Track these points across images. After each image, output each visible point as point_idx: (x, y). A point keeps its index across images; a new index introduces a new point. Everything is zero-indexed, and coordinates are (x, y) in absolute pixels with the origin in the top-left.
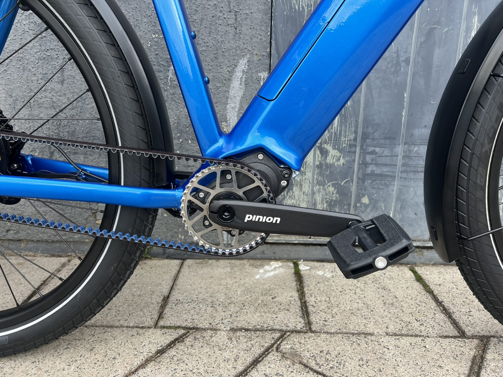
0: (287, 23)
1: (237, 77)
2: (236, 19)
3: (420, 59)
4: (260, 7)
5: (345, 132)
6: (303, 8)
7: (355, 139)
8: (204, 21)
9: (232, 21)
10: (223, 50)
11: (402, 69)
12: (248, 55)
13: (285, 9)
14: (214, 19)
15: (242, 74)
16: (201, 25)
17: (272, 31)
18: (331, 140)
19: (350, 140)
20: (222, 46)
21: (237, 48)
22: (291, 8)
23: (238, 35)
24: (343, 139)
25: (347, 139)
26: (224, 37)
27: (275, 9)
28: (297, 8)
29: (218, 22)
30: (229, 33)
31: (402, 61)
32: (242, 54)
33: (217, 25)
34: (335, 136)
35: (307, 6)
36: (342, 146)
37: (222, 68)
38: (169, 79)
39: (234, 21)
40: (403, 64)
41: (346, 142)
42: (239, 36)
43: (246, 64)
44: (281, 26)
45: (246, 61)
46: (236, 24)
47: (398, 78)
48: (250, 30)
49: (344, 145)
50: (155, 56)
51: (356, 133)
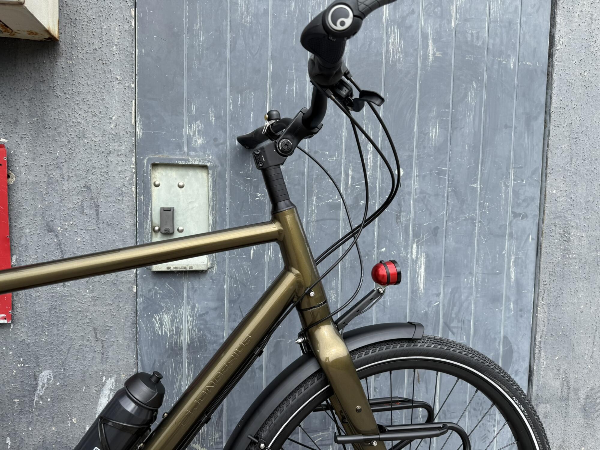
0: (151, 346)
1: (104, 395)
2: (103, 347)
3: (271, 366)
4: (125, 335)
5: (212, 431)
6: (165, 332)
7: (221, 437)
8: (71, 350)
9: (98, 348)
10: (91, 373)
11: (257, 375)
12: (115, 375)
13: (149, 334)
14: (81, 347)
15: (109, 392)
16: (68, 353)
17: (138, 353)
18: (199, 440)
19: (217, 438)
20: (90, 369)
21: (104, 371)
22: (154, 333)
23: (104, 360)
24: (210, 437)
25: (213, 438)
26: (91, 362)
27: (140, 335)
28: (160, 333)
29: (85, 349)
30: (96, 358)
31: (256, 368)
32: (109, 375)
33: (84, 352)
34: (202, 436)
35: (170, 331)
36: (210, 444)
37: (89, 389)
38: (35, 402)
39: (100, 348)
40: (257, 371)
41: (213, 440)
42: (106, 360)
43: (113, 383)
44: (146, 348)
45: (113, 380)
46: (103, 351)
47: (254, 383)
48: (117, 355)
49: (211, 443)
50: (20, 383)
51: (222, 431)
